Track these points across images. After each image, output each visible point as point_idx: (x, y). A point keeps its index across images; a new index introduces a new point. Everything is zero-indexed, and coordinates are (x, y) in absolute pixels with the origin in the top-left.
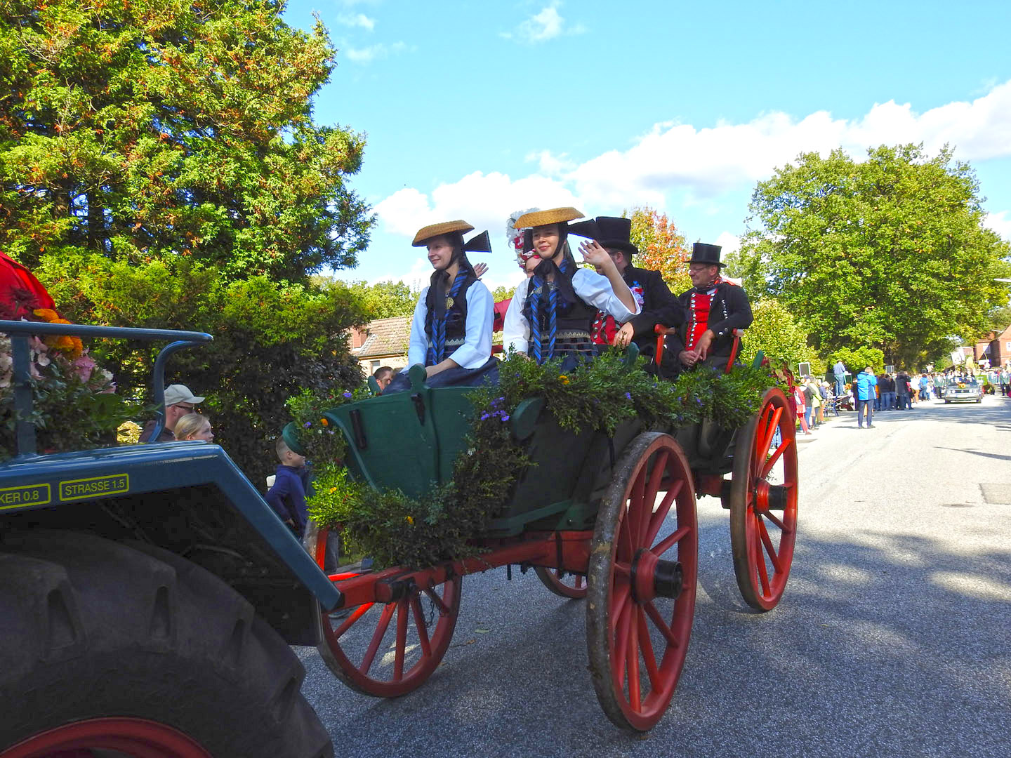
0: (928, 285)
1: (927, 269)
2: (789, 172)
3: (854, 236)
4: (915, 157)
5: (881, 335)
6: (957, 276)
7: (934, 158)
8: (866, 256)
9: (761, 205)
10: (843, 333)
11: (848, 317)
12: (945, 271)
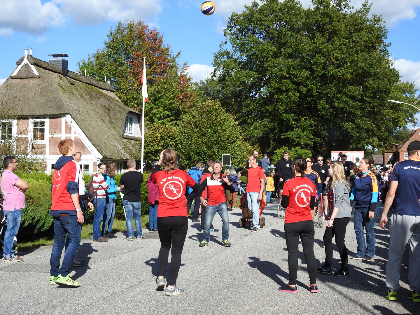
0: (347, 104)
1: (347, 92)
2: (254, 8)
3: (296, 61)
4: (345, 8)
5: (312, 139)
6: (368, 99)
7: (358, 10)
8: (303, 78)
9: (233, 31)
10: (284, 135)
11: (289, 123)
12: (358, 95)
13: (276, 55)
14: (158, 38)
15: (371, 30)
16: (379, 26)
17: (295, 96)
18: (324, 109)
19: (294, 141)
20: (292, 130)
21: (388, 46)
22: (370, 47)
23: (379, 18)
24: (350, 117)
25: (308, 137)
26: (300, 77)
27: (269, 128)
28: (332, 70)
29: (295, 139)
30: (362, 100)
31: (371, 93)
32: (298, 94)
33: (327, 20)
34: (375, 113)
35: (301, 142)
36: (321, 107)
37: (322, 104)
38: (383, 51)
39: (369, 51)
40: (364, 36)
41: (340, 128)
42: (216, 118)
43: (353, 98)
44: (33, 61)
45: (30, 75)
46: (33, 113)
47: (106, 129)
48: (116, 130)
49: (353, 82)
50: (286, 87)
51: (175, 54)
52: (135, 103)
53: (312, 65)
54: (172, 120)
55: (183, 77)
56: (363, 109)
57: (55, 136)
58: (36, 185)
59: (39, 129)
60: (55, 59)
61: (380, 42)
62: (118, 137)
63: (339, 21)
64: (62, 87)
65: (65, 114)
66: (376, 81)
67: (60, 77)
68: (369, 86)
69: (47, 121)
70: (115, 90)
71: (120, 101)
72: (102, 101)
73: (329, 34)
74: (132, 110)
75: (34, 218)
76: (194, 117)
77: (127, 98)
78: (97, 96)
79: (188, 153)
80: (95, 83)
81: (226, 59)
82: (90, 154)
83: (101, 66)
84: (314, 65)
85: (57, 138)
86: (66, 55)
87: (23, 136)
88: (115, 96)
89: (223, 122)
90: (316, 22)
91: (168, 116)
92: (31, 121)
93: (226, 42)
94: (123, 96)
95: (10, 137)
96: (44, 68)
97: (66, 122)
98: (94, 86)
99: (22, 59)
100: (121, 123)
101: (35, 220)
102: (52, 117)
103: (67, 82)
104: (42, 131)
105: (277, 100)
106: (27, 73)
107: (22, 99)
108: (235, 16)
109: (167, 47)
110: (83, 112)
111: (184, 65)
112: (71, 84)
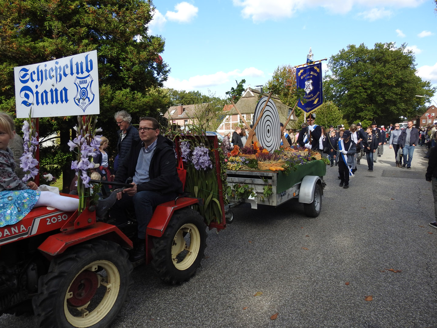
0: (392, 97)
1: (392, 91)
16: (411, 55)
17: (364, 96)
19: (363, 117)
20: (363, 112)
21: (416, 66)
23: (411, 51)
26: (367, 85)
31: (405, 91)
32: (366, 94)
33: (382, 55)
34: (408, 101)
36: (378, 99)
38: (413, 68)
39: (405, 69)
41: (388, 109)
42: (332, 109)
43: (396, 94)
44: (251, 90)
47: (281, 117)
48: (285, 117)
49: (396, 87)
50: (360, 91)
53: (374, 79)
56: (400, 99)
60: (257, 87)
61: (411, 64)
68: (404, 87)
73: (384, 62)
74: (290, 107)
78: (275, 102)
86: (262, 86)
88: (280, 101)
92: (252, 115)
96: (255, 92)
98: (272, 98)
99: (247, 89)
100: (286, 113)
105: (355, 98)
106: (249, 95)
107: (248, 106)
108: (332, 57)
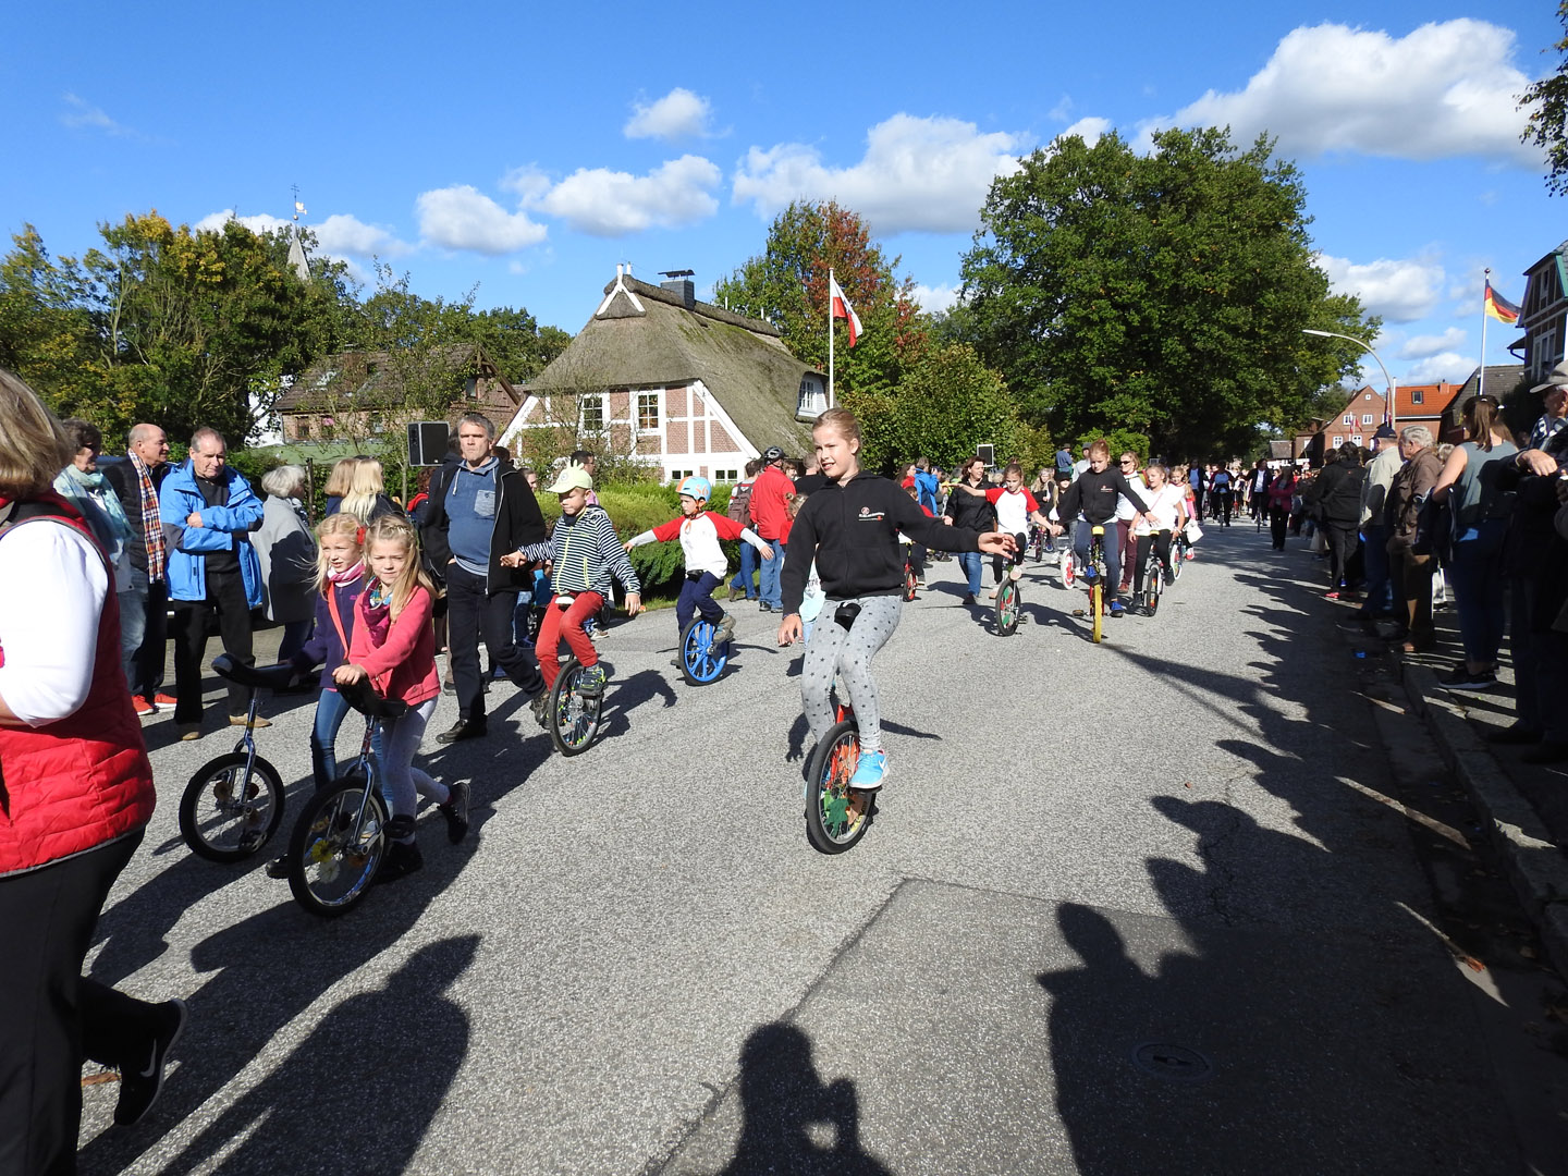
0: (1221, 343)
2: (1038, 164)
3: (1120, 263)
4: (1219, 151)
5: (1149, 413)
6: (1262, 332)
7: (1246, 154)
8: (1135, 294)
9: (997, 212)
10: (1096, 408)
11: (1104, 384)
12: (1244, 323)
13: (1081, 254)
14: (860, 232)
15: (1272, 192)
16: (1289, 183)
18: (1174, 353)
21: (1307, 223)
22: (1270, 227)
23: (1290, 166)
24: (1226, 367)
25: (1141, 410)
26: (1128, 293)
27: (1066, 395)
28: (1192, 278)
29: (1116, 414)
30: (1252, 335)
31: (1270, 320)
33: (1184, 176)
34: (1277, 359)
35: (1128, 421)
36: (1168, 350)
37: (1172, 344)
38: (1296, 234)
39: (1268, 235)
40: (1259, 204)
41: (1206, 389)
42: (967, 379)
43: (1234, 330)
44: (633, 286)
45: (628, 312)
46: (636, 380)
47: (765, 406)
48: (784, 407)
49: (1234, 299)
50: (1101, 314)
51: (890, 261)
52: (818, 356)
53: (1153, 268)
54: (885, 386)
55: (905, 305)
56: (1251, 351)
57: (675, 420)
58: (644, 505)
59: (649, 411)
60: (671, 280)
61: (1291, 216)
62: (787, 418)
63: (1207, 179)
64: (685, 332)
65: (692, 381)
66: (1281, 295)
67: (683, 313)
68: (1266, 305)
69: (661, 394)
70: (779, 334)
71: (790, 353)
72: (758, 355)
73: (1188, 204)
74: (812, 368)
75: (642, 562)
76: (924, 377)
77: (803, 348)
78: (747, 344)
79: (913, 445)
80: (745, 322)
81: (984, 266)
82: (739, 450)
83: (756, 289)
84: (1156, 268)
85: (679, 423)
86: (690, 273)
87: (621, 422)
88: (781, 345)
89: (980, 385)
90: (1163, 182)
91: (878, 378)
92: (634, 396)
93: (984, 233)
94: (795, 344)
95: (599, 425)
96: (652, 298)
97: (695, 395)
98: (742, 327)
99: (614, 283)
100: (792, 394)
101: (644, 566)
102: (670, 386)
103: (695, 322)
104: (654, 412)
105: (1082, 341)
106: (623, 309)
107: (616, 355)
108: (1000, 182)
109: (875, 249)
110: (724, 375)
111: (907, 281)
112: (702, 325)
